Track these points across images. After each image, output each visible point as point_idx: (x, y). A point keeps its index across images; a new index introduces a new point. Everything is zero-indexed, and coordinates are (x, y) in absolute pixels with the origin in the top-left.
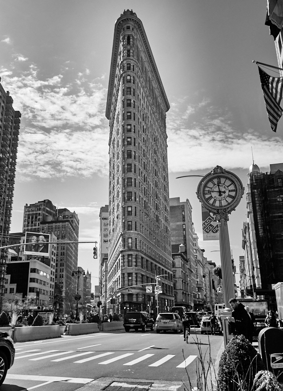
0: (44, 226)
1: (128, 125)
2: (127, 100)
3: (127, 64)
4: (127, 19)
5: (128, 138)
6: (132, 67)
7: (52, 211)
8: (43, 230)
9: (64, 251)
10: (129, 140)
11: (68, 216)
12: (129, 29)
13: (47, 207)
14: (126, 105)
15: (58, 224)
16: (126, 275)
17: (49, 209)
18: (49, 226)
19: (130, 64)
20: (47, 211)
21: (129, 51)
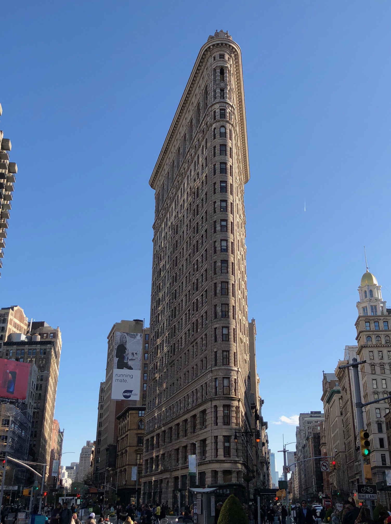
0: (9, 348)
1: (222, 201)
2: (221, 163)
3: (220, 110)
4: (222, 44)
5: (222, 220)
6: (228, 115)
7: (22, 325)
8: (7, 355)
9: (40, 392)
10: (224, 223)
11: (47, 334)
12: (224, 58)
13: (15, 317)
14: (218, 171)
15: (33, 347)
16: (221, 439)
17: (17, 322)
18: (17, 350)
19: (224, 110)
20: (16, 326)
21: (222, 90)
